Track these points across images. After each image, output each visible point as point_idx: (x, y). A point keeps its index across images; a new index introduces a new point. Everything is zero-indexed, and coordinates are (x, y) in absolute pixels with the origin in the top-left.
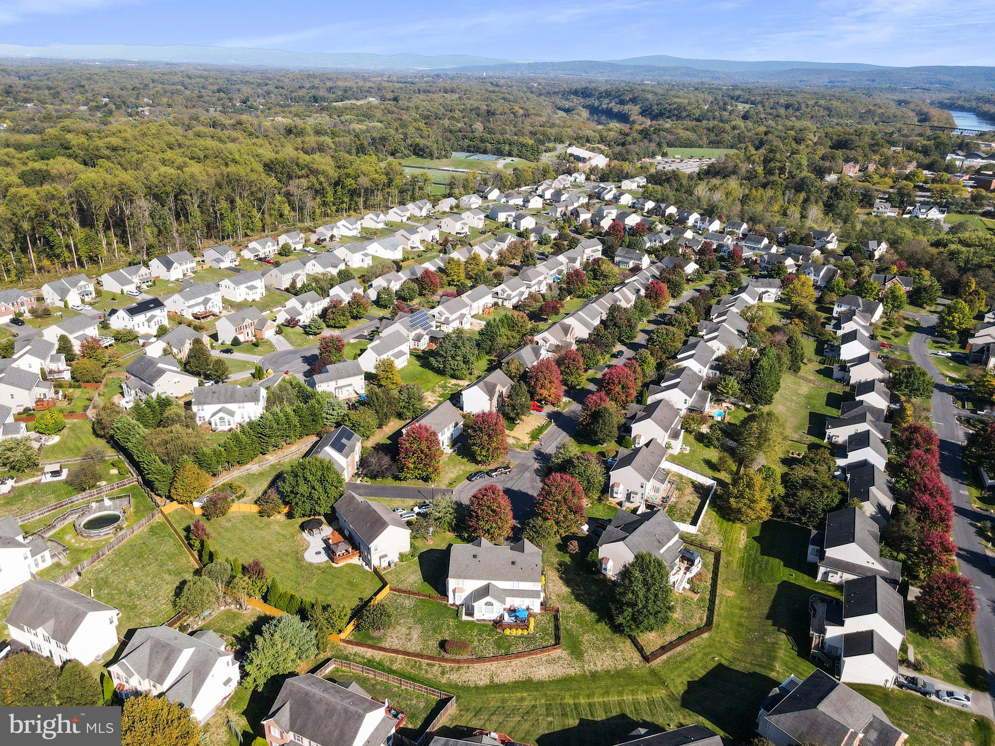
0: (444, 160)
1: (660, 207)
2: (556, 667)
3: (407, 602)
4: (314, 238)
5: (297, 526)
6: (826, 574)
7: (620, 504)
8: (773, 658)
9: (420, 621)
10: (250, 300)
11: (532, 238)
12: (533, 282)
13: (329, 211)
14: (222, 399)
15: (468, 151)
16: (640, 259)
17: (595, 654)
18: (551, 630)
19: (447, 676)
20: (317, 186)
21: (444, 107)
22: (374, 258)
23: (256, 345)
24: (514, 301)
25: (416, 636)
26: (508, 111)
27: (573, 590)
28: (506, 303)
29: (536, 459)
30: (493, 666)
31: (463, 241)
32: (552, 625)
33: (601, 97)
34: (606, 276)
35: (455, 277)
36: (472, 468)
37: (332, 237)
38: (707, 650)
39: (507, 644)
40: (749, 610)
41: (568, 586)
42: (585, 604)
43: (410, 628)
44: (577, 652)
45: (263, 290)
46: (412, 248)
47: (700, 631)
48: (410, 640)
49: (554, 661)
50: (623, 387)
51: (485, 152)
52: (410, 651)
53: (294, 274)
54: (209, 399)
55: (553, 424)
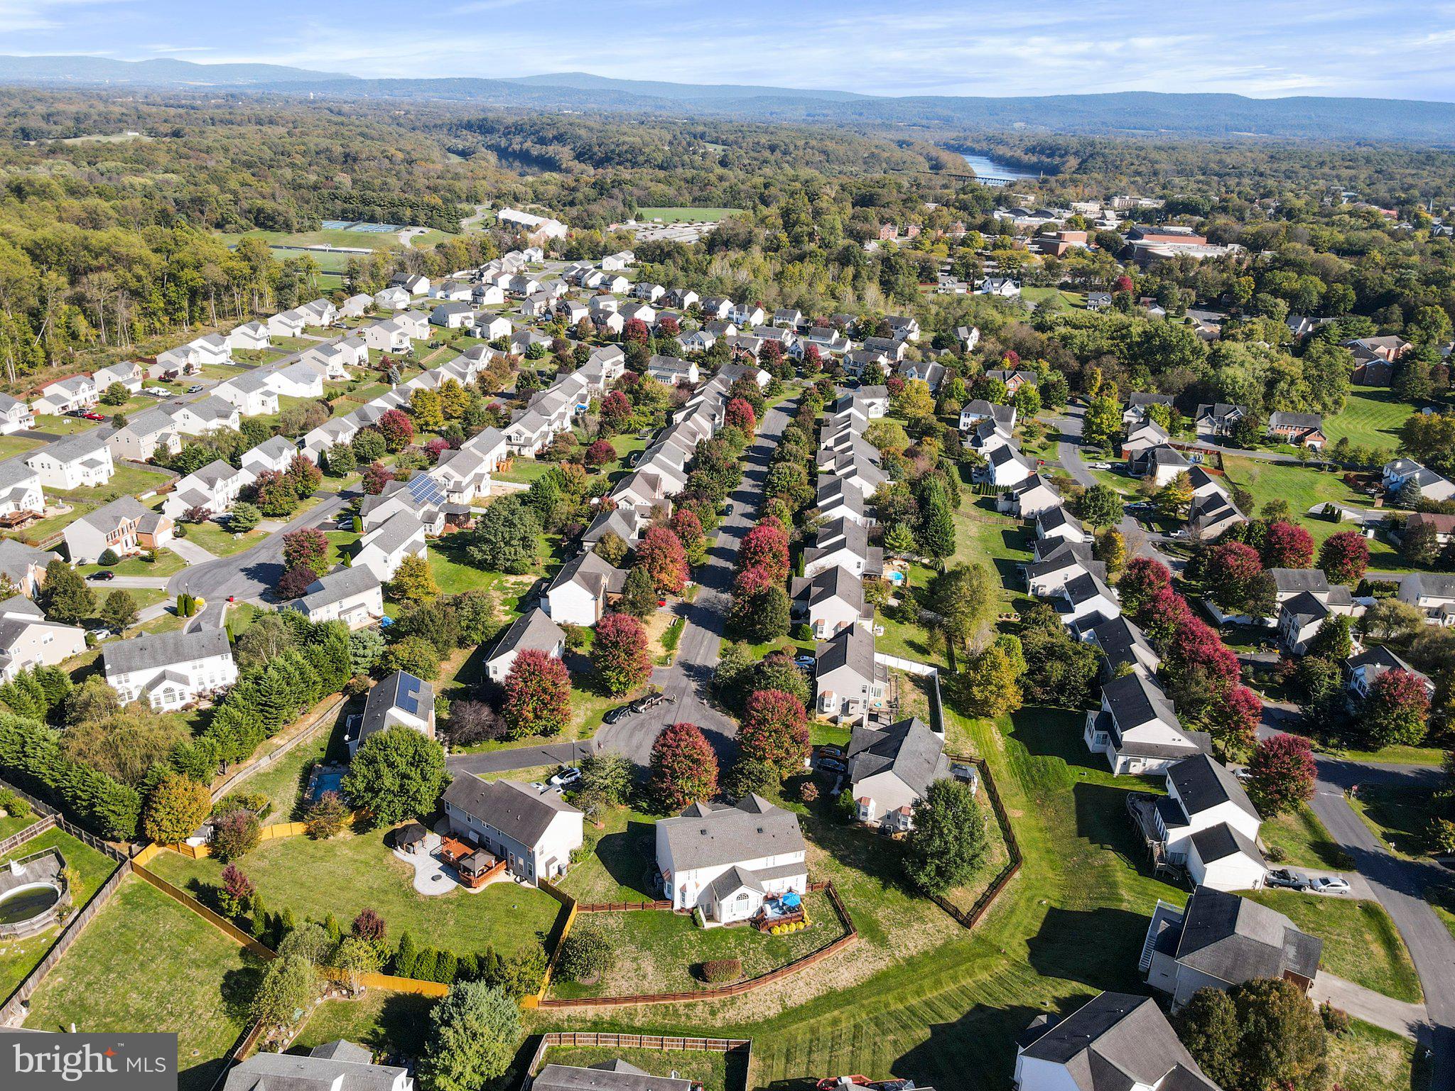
0: (311, 234)
1: (675, 294)
2: (859, 964)
3: (611, 921)
4: (156, 371)
6: (1126, 764)
7: (834, 720)
8: (1113, 885)
9: (644, 945)
10: (92, 485)
11: (515, 350)
12: (553, 417)
13: (158, 325)
14: (160, 657)
15: (345, 219)
16: (687, 371)
17: (901, 933)
18: (832, 914)
19: (720, 1015)
21: (270, 148)
22: (282, 398)
23: (150, 560)
24: (537, 446)
25: (650, 970)
26: (379, 155)
27: (832, 852)
28: (525, 452)
29: (688, 676)
30: (778, 984)
31: (411, 363)
32: (829, 906)
33: (509, 133)
34: (653, 399)
35: (429, 419)
36: (603, 704)
37: (188, 368)
38: (1028, 894)
39: (784, 949)
40: (1050, 829)
41: (824, 848)
42: (857, 867)
43: (635, 959)
44: (876, 936)
45: (110, 466)
46: (333, 377)
48: (644, 977)
49: (851, 958)
51: (372, 219)
52: (651, 993)
53: (159, 433)
54: (136, 661)
55: (687, 622)
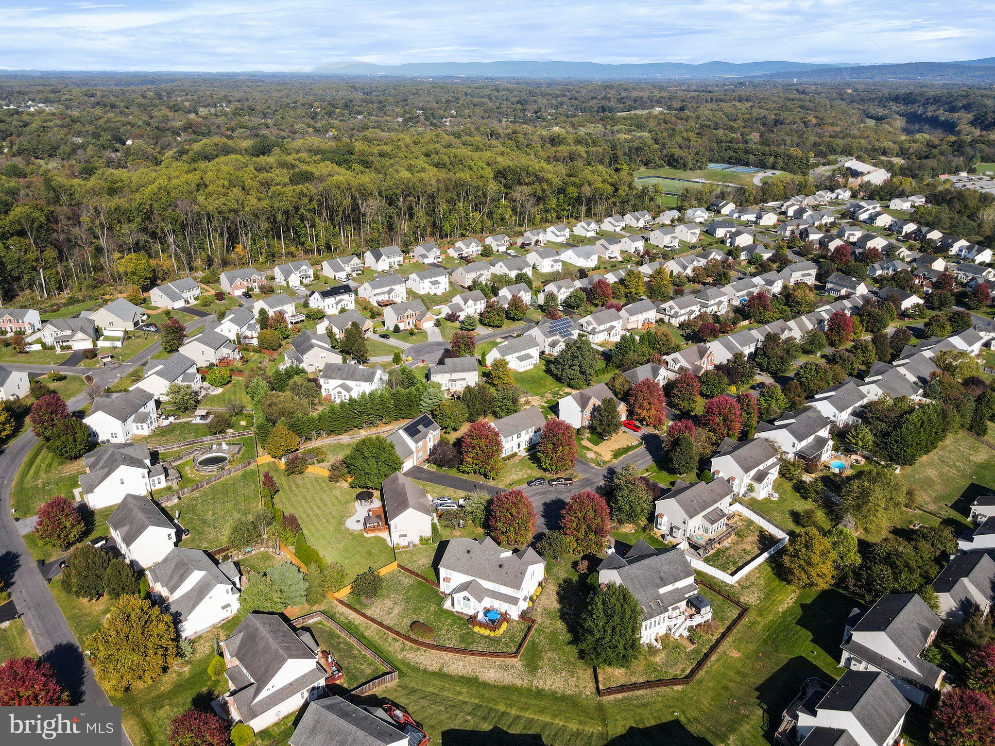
0: (698, 171)
1: (920, 231)
2: (505, 674)
3: (407, 580)
4: (520, 241)
5: (354, 495)
6: (849, 660)
7: (663, 536)
8: (733, 730)
9: (407, 600)
10: (432, 294)
11: (743, 256)
12: (712, 302)
15: (729, 163)
16: (854, 288)
17: (550, 672)
18: (519, 639)
19: (405, 653)
20: (540, 193)
21: (727, 117)
22: (564, 263)
23: (412, 333)
24: (682, 319)
25: (396, 611)
26: (798, 120)
27: (562, 608)
28: (673, 321)
29: (605, 476)
30: (448, 656)
31: (667, 254)
32: (522, 634)
35: (633, 290)
36: (538, 473)
37: (537, 242)
38: (672, 703)
39: (470, 640)
40: (744, 675)
41: (560, 603)
42: (567, 623)
43: (396, 603)
44: (532, 667)
45: (447, 286)
46: (610, 258)
47: (675, 681)
48: (390, 614)
49: (506, 668)
50: (725, 420)
51: (747, 164)
52: (385, 623)
53: (478, 273)
54: (333, 375)
55: (644, 446)
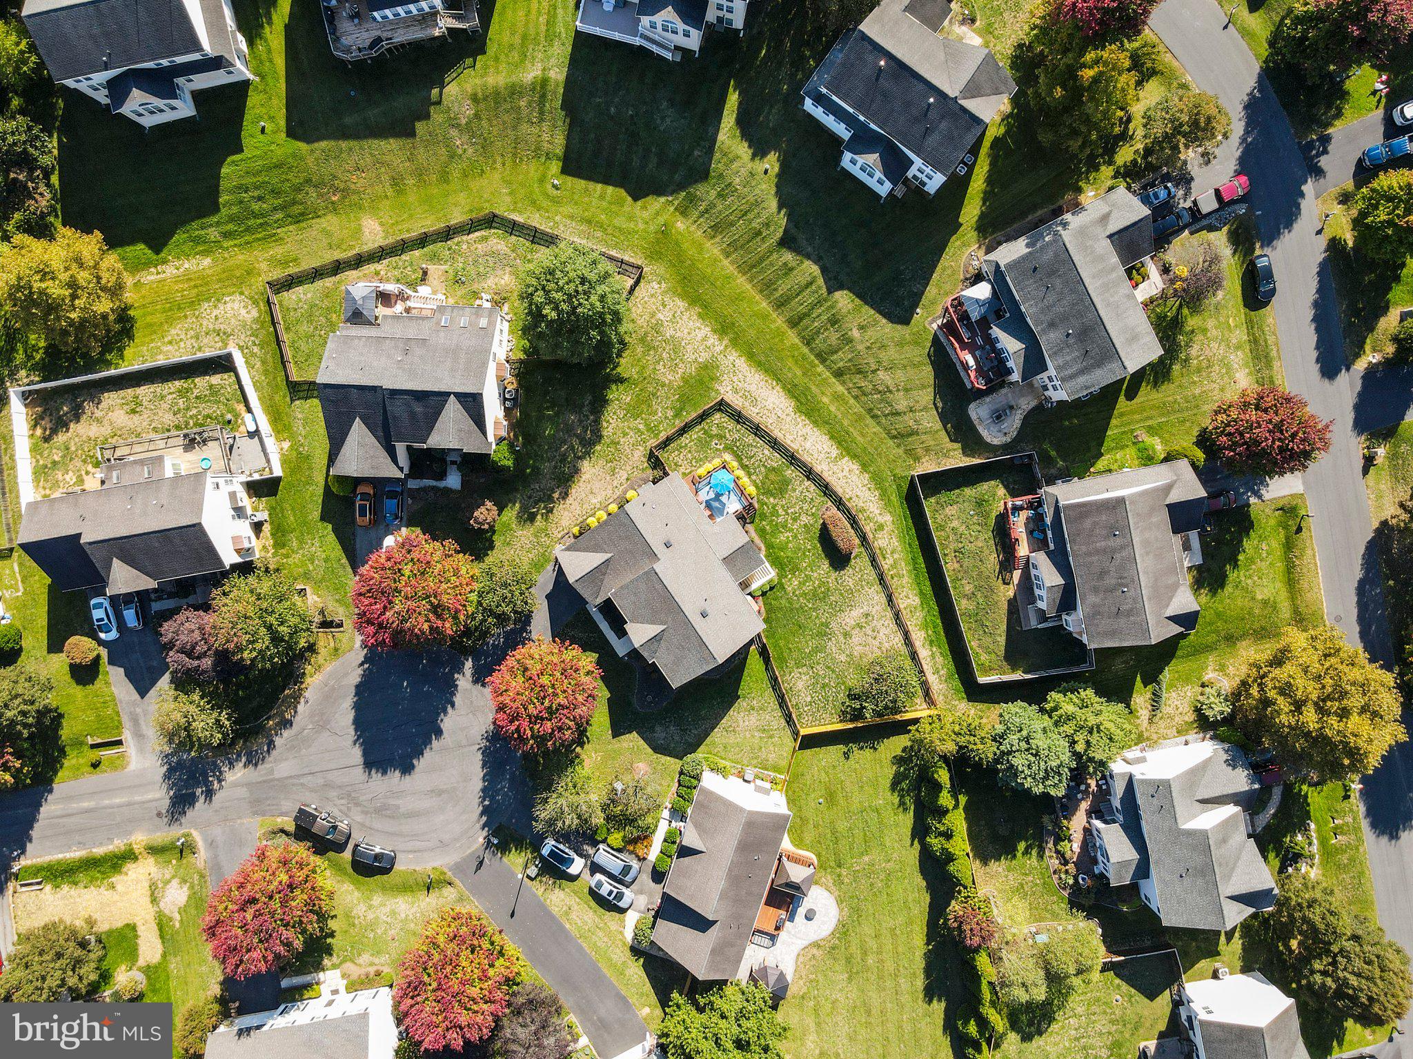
7: (257, 527)
8: (515, 91)
9: (824, 632)
17: (689, 348)
18: (696, 433)
19: (881, 519)
27: (582, 458)
30: (821, 467)
32: (684, 440)
36: (348, 892)
38: (545, 203)
39: (772, 476)
40: (398, 180)
41: (577, 471)
42: (597, 422)
43: (845, 635)
44: (707, 375)
49: (747, 395)
52: (884, 600)
55: (21, 862)
